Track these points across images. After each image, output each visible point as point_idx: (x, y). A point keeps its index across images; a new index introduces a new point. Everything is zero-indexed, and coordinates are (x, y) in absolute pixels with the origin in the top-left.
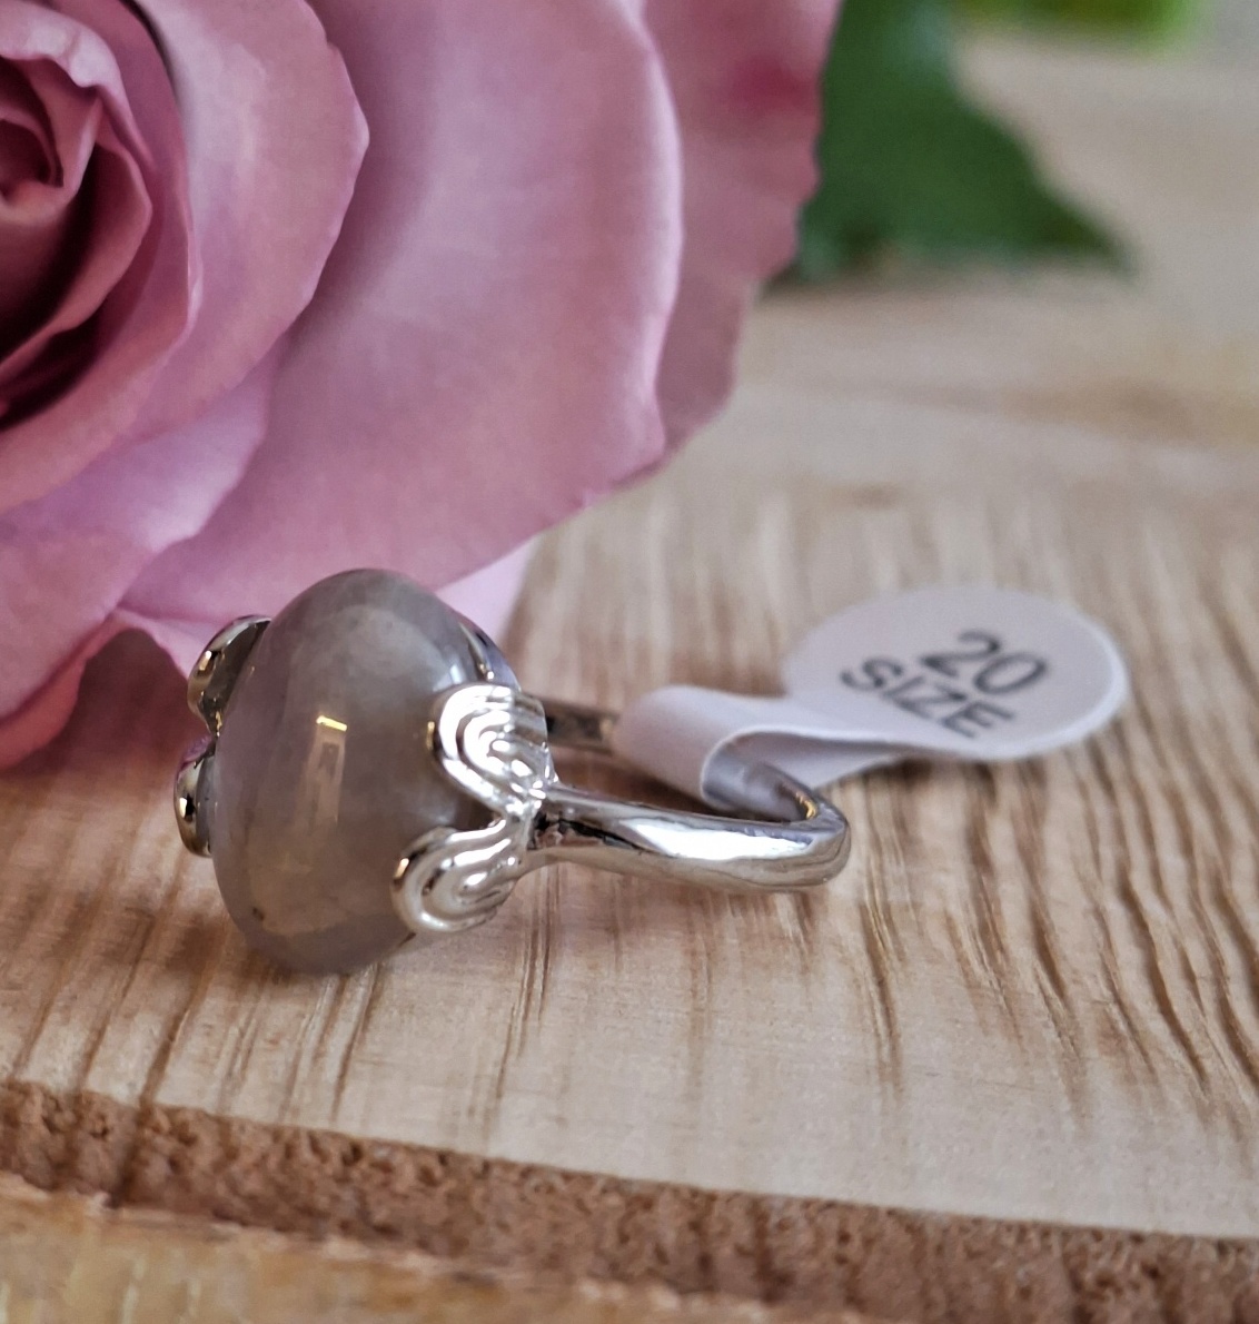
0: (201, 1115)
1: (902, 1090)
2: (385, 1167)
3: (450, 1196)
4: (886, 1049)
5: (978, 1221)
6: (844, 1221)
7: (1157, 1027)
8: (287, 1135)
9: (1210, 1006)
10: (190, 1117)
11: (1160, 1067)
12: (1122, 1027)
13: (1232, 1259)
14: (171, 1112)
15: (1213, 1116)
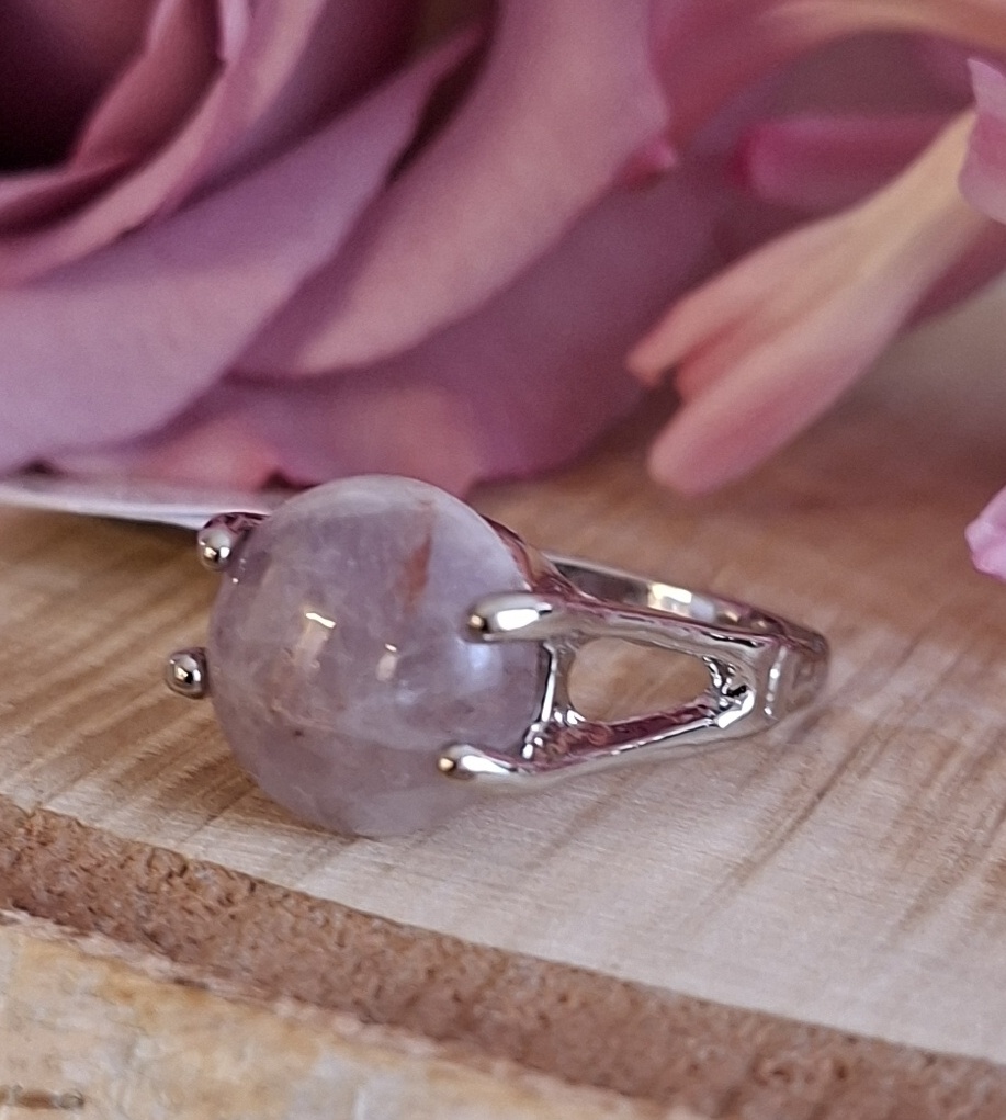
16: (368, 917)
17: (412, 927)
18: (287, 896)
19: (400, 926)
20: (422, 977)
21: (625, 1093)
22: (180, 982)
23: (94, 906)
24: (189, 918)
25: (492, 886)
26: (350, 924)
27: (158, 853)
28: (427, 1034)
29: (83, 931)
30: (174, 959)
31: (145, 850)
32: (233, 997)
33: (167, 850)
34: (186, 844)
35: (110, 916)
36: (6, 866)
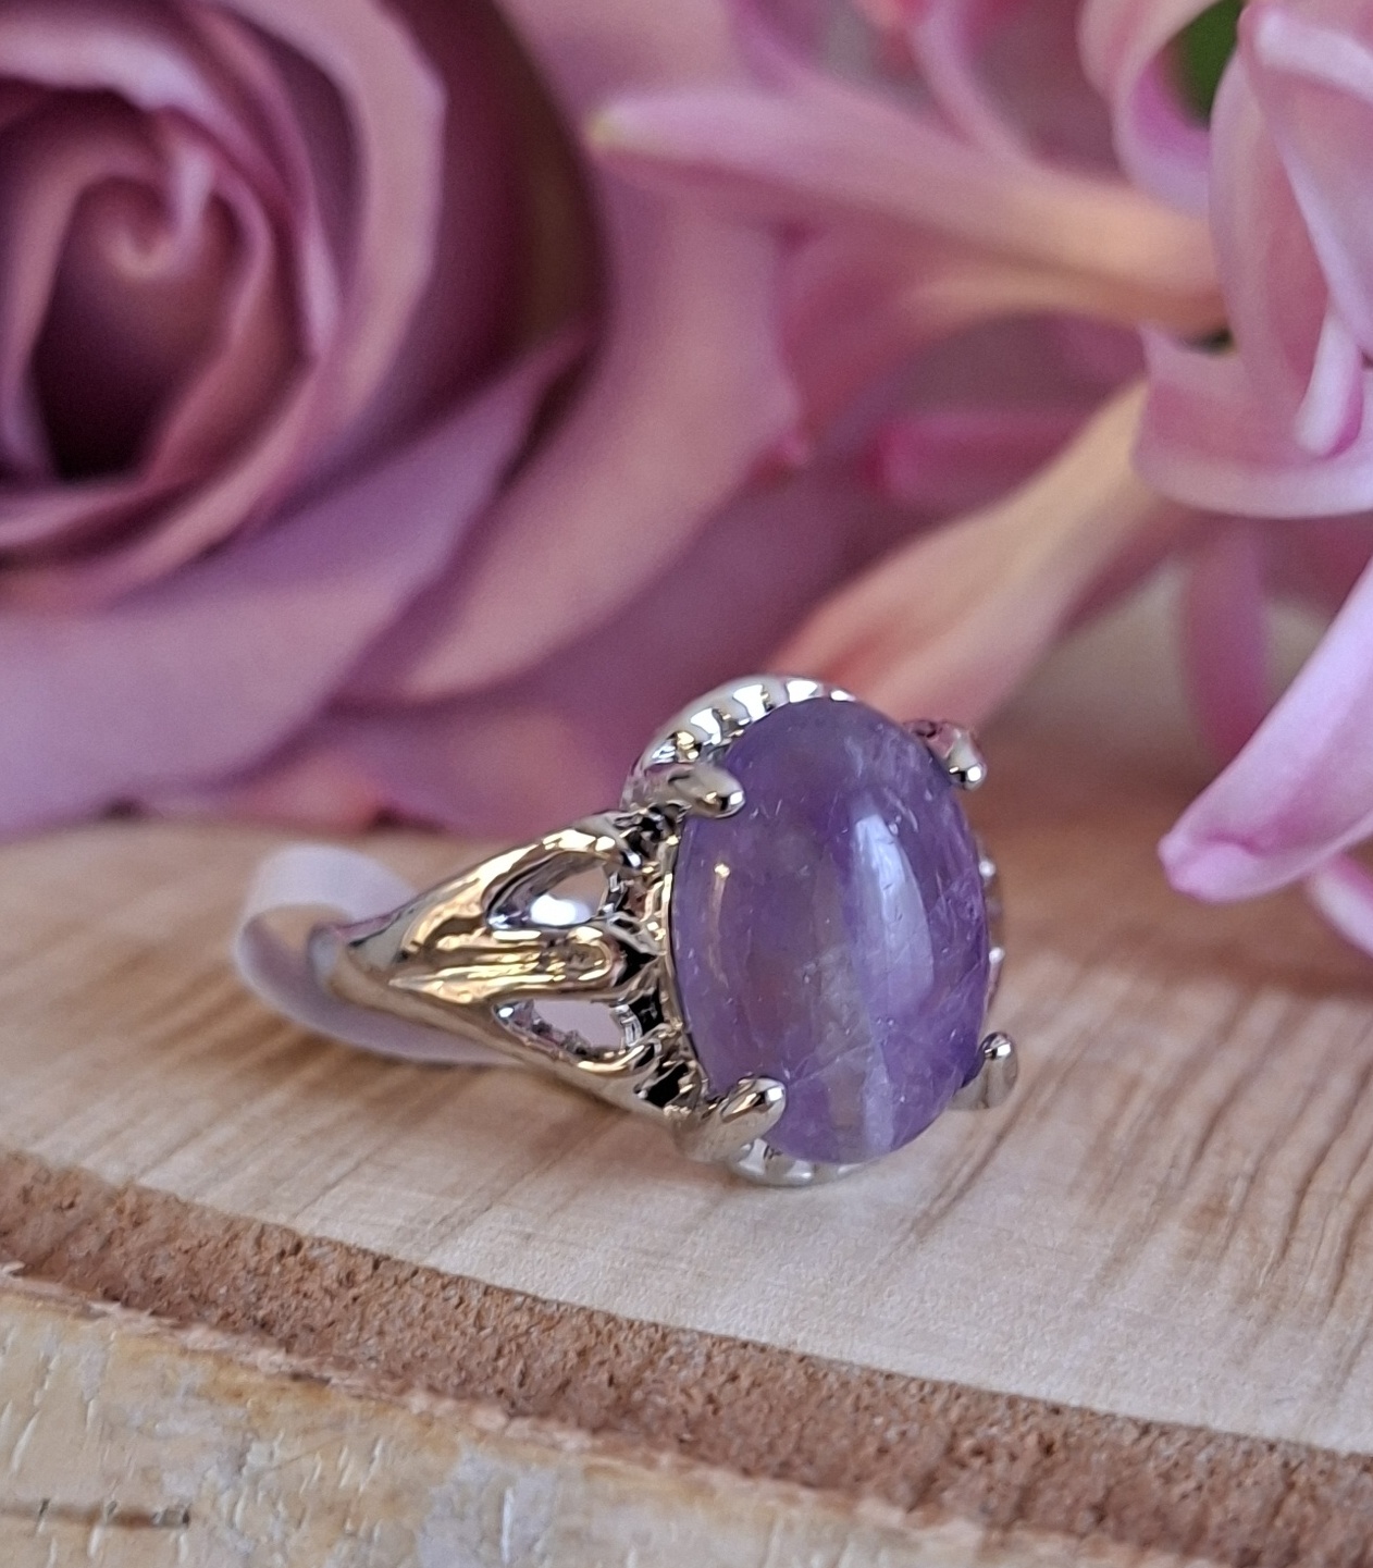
0: (169, 1201)
1: (922, 1242)
2: (310, 1266)
3: (355, 1299)
4: (943, 1202)
5: (889, 1377)
6: (744, 1362)
7: (1275, 1205)
8: (239, 1227)
10: (158, 1200)
11: (1240, 1244)
12: (1233, 1203)
13: (1146, 1442)
14: (142, 1193)
15: (1254, 1300)
18: (415, 1273)
19: (545, 1302)
21: (808, 1484)
22: (296, 1377)
23: (196, 1292)
26: (488, 1302)
29: (184, 1323)
31: (254, 1227)
32: (358, 1392)
33: (277, 1227)
34: (299, 1219)
35: (215, 1303)
36: (95, 1250)
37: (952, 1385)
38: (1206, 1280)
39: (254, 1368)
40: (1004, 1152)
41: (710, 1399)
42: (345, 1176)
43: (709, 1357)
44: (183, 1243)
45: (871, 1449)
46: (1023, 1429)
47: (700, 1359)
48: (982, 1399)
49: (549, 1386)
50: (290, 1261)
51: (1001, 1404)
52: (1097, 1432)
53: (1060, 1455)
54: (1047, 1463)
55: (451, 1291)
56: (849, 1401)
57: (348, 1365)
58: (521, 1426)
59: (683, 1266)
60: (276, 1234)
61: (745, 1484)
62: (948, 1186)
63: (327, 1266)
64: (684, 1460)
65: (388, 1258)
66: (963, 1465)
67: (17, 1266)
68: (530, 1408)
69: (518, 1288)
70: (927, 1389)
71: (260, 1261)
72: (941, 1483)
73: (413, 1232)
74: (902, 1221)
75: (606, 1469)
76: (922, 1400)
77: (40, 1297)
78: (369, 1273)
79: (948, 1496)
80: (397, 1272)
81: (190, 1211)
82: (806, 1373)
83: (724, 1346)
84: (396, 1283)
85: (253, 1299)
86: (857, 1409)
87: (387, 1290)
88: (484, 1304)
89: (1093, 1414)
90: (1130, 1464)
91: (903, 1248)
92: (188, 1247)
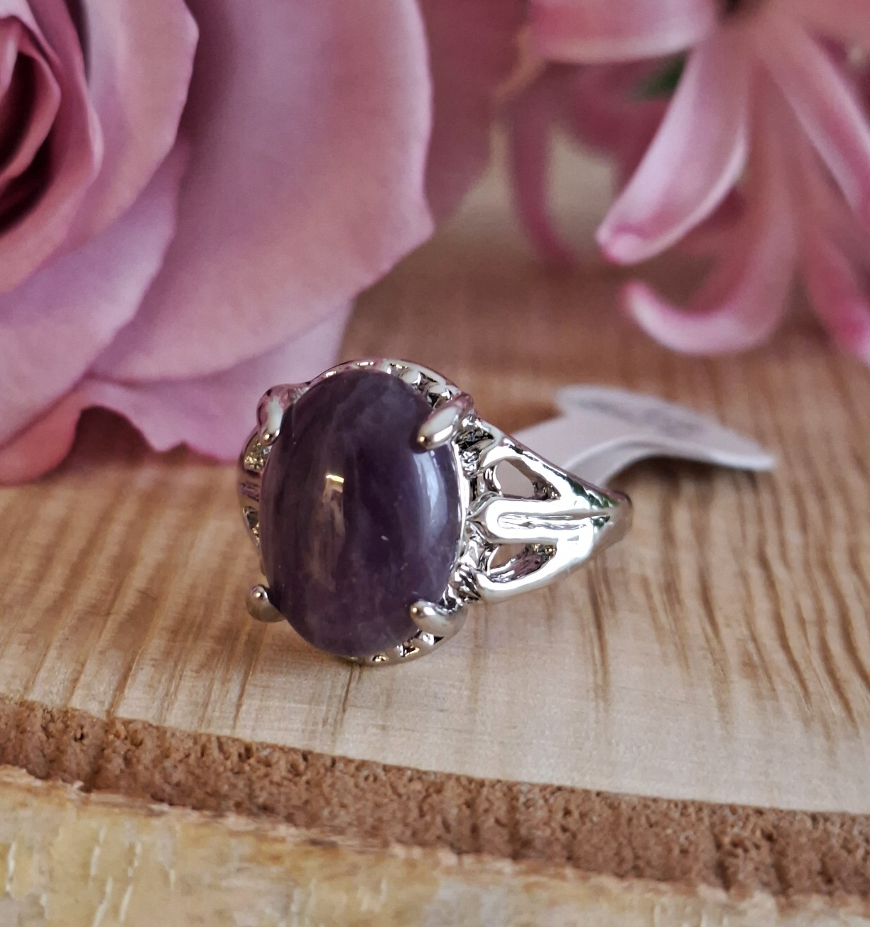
0: (147, 725)
1: (609, 705)
2: (268, 764)
3: (308, 783)
4: (600, 675)
5: (655, 800)
6: (568, 801)
7: (778, 657)
8: (204, 739)
9: (814, 642)
10: (139, 726)
11: (780, 688)
12: (756, 658)
13: (821, 826)
14: (127, 723)
15: (812, 723)
16: (400, 770)
17: (435, 773)
18: (334, 762)
19: (425, 773)
20: (467, 812)
21: (660, 880)
22: (314, 842)
23: (209, 790)
24: (282, 789)
25: (460, 731)
26: (393, 776)
27: (223, 740)
28: (503, 856)
29: (219, 813)
30: (296, 825)
31: (214, 739)
32: (358, 849)
33: (228, 738)
34: (238, 730)
35: (226, 797)
36: (123, 766)
37: (693, 802)
38: (778, 712)
39: (283, 840)
40: (610, 637)
41: (564, 829)
42: (241, 696)
43: (546, 801)
44: (177, 756)
45: (676, 851)
46: (750, 826)
47: (541, 802)
48: (715, 809)
49: (466, 830)
50: (252, 761)
51: (727, 812)
52: (791, 823)
53: (782, 842)
54: (777, 847)
55: (365, 773)
56: (643, 820)
57: (340, 831)
58: (468, 860)
59: (486, 738)
60: (230, 742)
61: (625, 884)
62: (595, 665)
63: (277, 762)
64: (581, 873)
65: (311, 753)
66: (735, 856)
67: (79, 784)
68: (465, 848)
69: (404, 764)
70: (680, 806)
71: (232, 762)
72: (731, 870)
73: (313, 732)
74: (588, 691)
75: (537, 884)
76: (682, 814)
77: (115, 805)
78: (305, 763)
79: (741, 877)
80: (322, 761)
81: (165, 732)
82: (606, 804)
83: (548, 790)
84: (326, 769)
85: (247, 790)
86: (651, 826)
87: (325, 775)
88: (390, 778)
89: (781, 811)
90: (821, 843)
91: (601, 709)
92: (180, 758)
